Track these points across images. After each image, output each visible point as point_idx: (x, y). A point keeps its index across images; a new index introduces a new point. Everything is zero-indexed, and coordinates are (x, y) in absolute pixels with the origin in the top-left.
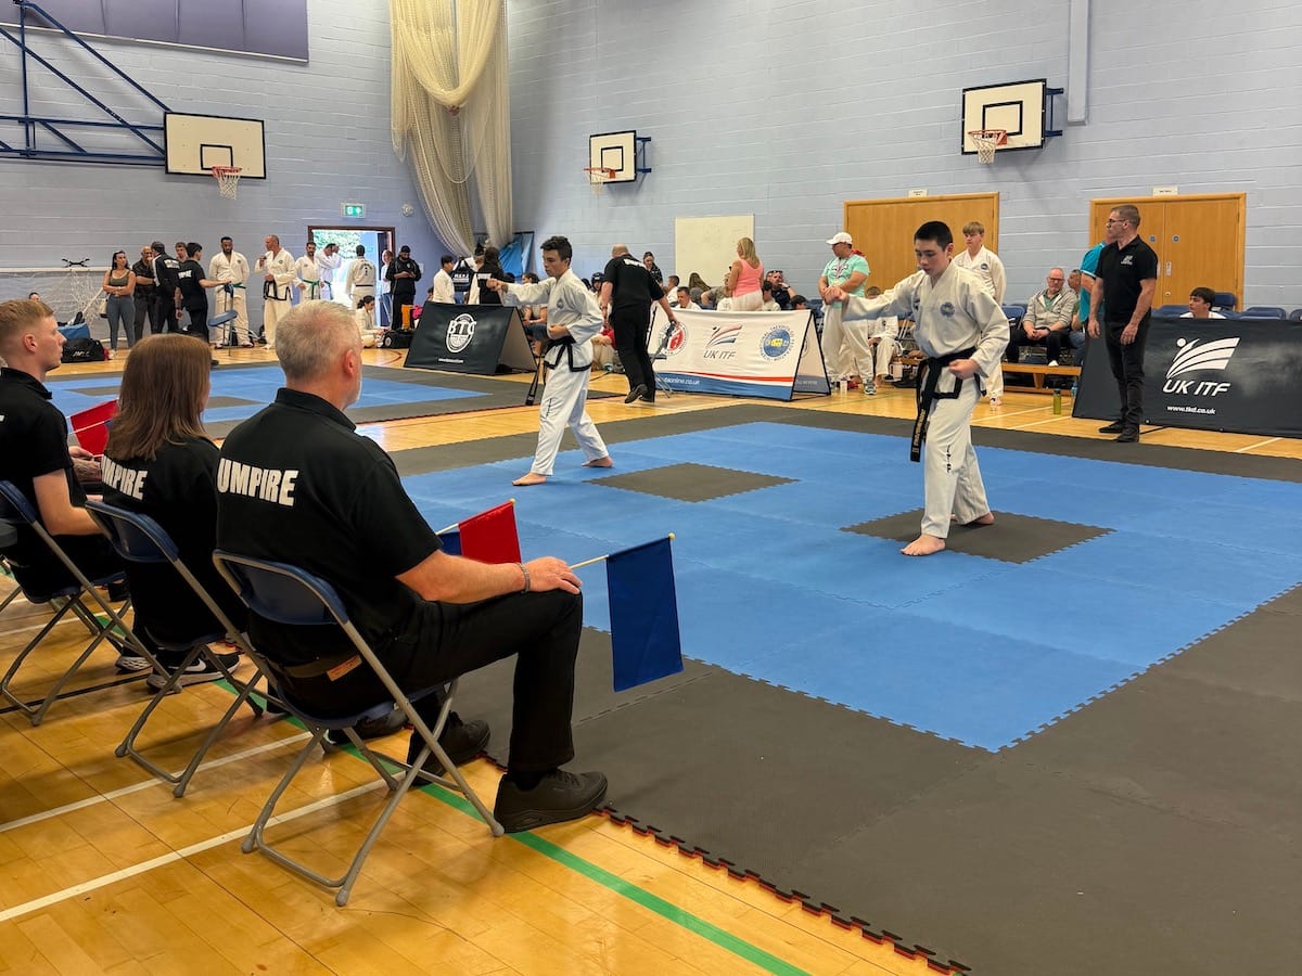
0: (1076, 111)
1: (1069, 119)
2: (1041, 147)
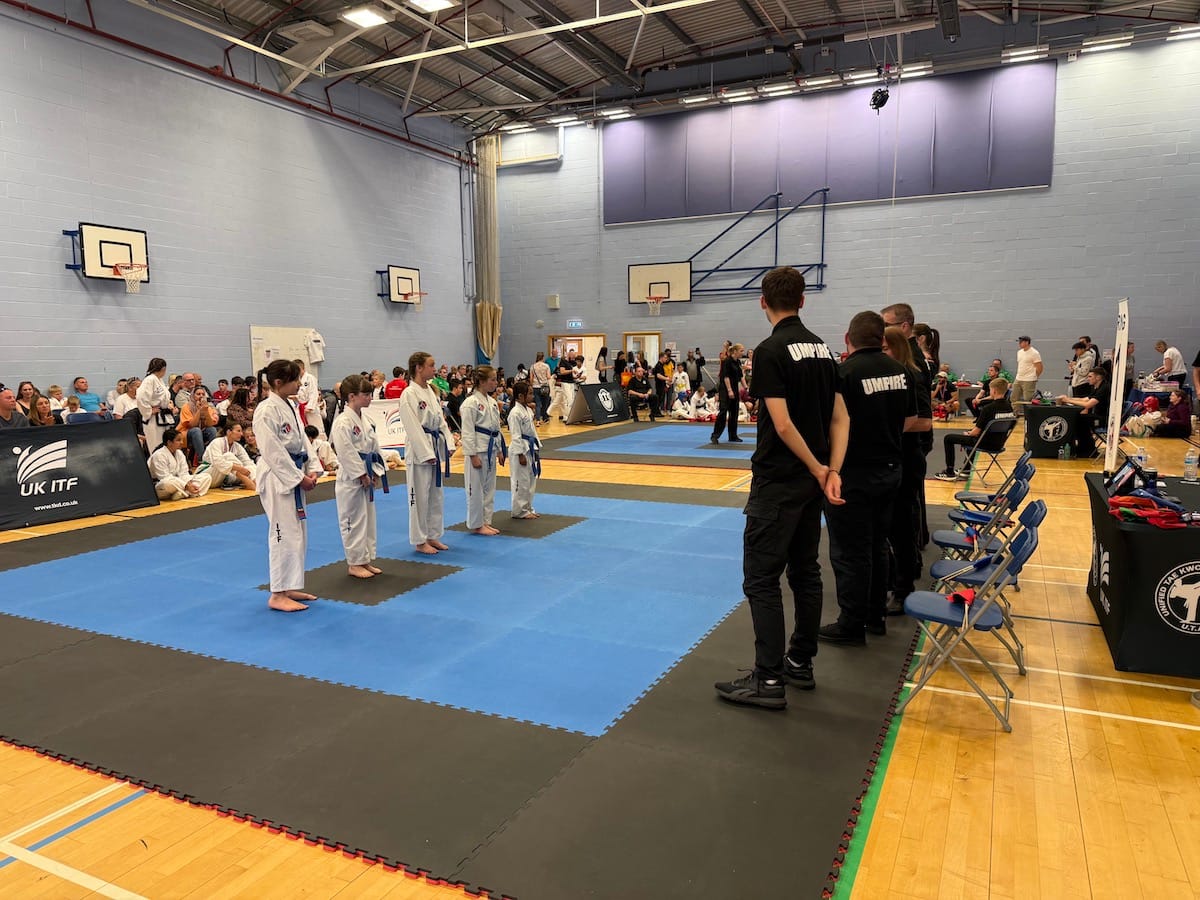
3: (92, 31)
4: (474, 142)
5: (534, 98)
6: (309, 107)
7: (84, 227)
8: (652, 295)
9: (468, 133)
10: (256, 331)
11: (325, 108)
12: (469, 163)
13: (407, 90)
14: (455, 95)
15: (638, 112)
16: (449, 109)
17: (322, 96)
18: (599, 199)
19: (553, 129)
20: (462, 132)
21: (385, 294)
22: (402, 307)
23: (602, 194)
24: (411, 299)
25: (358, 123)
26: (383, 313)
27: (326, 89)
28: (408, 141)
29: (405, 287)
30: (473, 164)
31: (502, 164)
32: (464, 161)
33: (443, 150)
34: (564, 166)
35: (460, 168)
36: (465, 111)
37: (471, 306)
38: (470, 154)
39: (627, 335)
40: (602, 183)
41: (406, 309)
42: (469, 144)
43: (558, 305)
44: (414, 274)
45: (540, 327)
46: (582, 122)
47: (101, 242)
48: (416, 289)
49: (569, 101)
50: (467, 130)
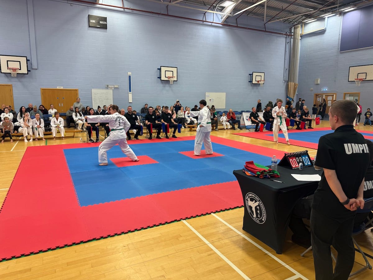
0: (35, 66)
1: (33, 68)
2: (28, 74)
3: (168, 15)
4: (293, 27)
5: (315, 8)
6: (230, 26)
7: (161, 67)
8: (358, 78)
9: (290, 25)
10: (207, 94)
11: (236, 25)
12: (290, 35)
13: (264, 14)
14: (281, 13)
15: (358, 6)
16: (282, 18)
17: (235, 21)
18: (339, 42)
19: (323, 19)
20: (288, 25)
21: (251, 81)
22: (257, 85)
23: (340, 40)
24: (260, 82)
25: (246, 28)
26: (250, 87)
27: (236, 19)
28: (265, 31)
29: (258, 79)
30: (291, 36)
31: (303, 34)
32: (288, 35)
33: (279, 32)
34: (326, 32)
35: (286, 37)
36: (288, 18)
37: (285, 84)
38: (291, 32)
39: (345, 94)
40: (340, 36)
41: (259, 86)
42: (290, 29)
43: (319, 82)
44: (262, 75)
45: (312, 91)
46: (334, 14)
47: (165, 71)
48: (262, 79)
49: (329, 7)
50: (290, 24)
